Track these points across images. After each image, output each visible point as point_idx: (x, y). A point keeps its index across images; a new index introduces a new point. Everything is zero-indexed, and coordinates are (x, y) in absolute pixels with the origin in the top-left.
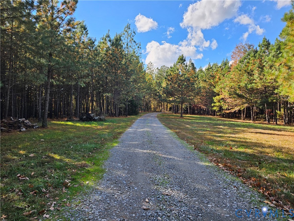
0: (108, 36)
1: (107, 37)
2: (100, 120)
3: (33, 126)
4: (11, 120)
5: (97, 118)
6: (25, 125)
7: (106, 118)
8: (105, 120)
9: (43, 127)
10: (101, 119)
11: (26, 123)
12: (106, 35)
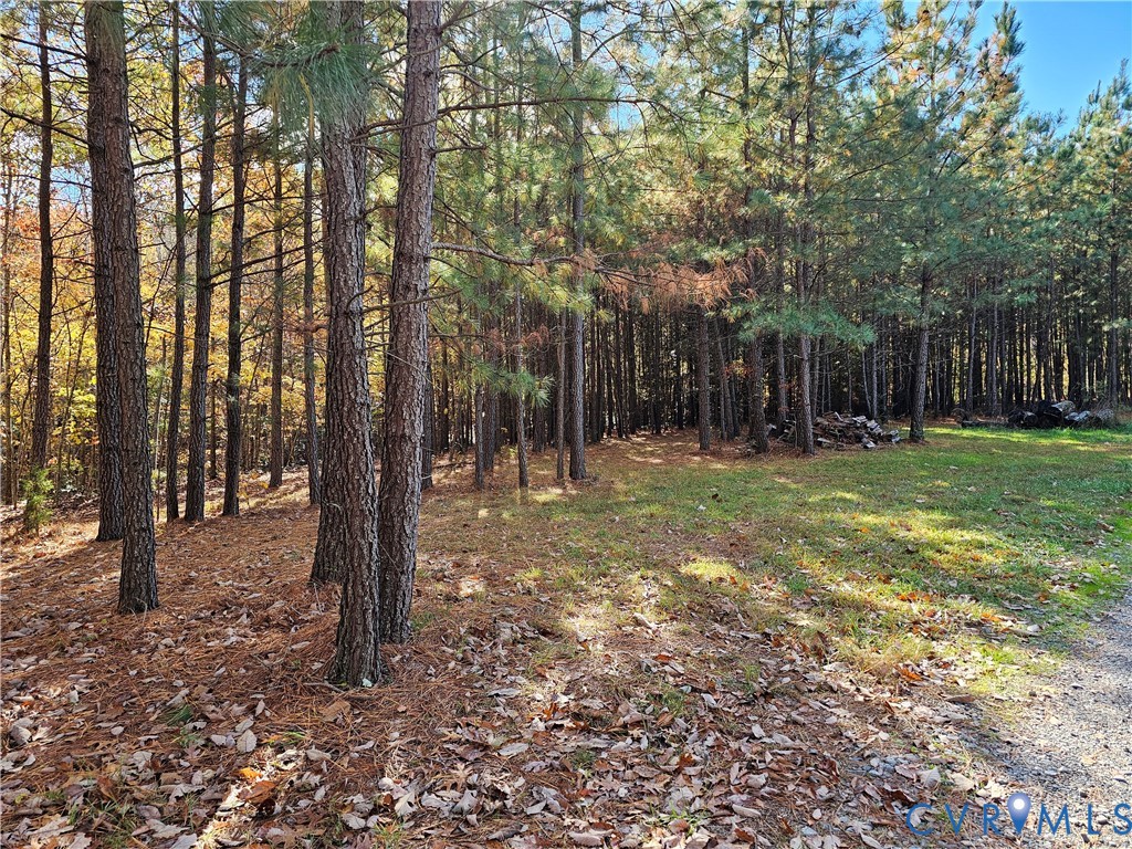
0: (1122, 88)
1: (1116, 93)
2: (1097, 423)
3: (889, 438)
4: (837, 419)
5: (1083, 415)
6: (869, 433)
7: (1122, 419)
8: (1118, 424)
9: (914, 438)
10: (1098, 419)
11: (872, 429)
12: (1111, 83)
